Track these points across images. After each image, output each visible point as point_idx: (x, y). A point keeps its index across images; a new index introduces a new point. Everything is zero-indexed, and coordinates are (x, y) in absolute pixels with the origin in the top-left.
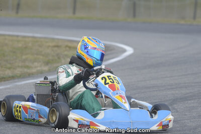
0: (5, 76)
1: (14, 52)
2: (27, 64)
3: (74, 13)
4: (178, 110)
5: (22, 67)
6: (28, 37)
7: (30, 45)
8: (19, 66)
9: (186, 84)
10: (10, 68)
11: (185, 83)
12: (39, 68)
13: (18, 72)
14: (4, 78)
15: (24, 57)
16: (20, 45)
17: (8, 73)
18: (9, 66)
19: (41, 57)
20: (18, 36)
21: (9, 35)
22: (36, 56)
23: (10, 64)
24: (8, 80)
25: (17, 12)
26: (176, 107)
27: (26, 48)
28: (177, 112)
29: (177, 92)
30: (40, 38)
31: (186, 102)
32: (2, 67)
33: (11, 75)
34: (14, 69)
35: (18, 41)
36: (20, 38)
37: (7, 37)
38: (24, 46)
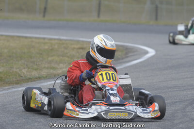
0: (31, 77)
1: (41, 54)
2: (53, 65)
5: (48, 68)
6: (55, 39)
7: (56, 47)
8: (45, 67)
10: (36, 70)
13: (45, 74)
14: (31, 79)
15: (50, 59)
16: (46, 47)
17: (35, 74)
18: (35, 67)
19: (67, 59)
20: (44, 39)
21: (36, 38)
23: (37, 65)
24: (34, 81)
25: (44, 16)
27: (52, 50)
30: (66, 40)
32: (29, 68)
33: (37, 76)
34: (40, 70)
35: (45, 43)
36: (46, 41)
37: (34, 40)
38: (51, 48)
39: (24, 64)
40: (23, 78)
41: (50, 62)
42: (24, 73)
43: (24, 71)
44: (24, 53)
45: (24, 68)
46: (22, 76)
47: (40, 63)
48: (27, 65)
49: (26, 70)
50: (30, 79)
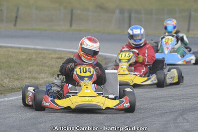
0: (14, 87)
1: (20, 64)
2: (34, 75)
3: (71, 25)
4: (189, 120)
5: (29, 78)
6: (31, 49)
8: (26, 77)
9: (193, 95)
10: (17, 79)
11: (191, 94)
12: (45, 79)
15: (30, 68)
16: (24, 57)
17: (17, 84)
18: (16, 77)
19: (47, 69)
20: (20, 48)
21: (11, 47)
22: (41, 67)
23: (17, 75)
25: (15, 25)
26: (187, 118)
28: (188, 122)
29: (185, 102)
30: (42, 50)
31: (196, 112)
32: (10, 78)
33: (19, 86)
34: (22, 80)
35: (22, 53)
36: (22, 50)
37: (9, 49)
38: (28, 58)
39: (5, 73)
40: (6, 88)
41: (30, 72)
42: (6, 83)
43: (5, 81)
44: (3, 63)
45: (6, 78)
46: (5, 86)
47: (21, 73)
48: (7, 75)
49: (8, 80)
50: (12, 89)
